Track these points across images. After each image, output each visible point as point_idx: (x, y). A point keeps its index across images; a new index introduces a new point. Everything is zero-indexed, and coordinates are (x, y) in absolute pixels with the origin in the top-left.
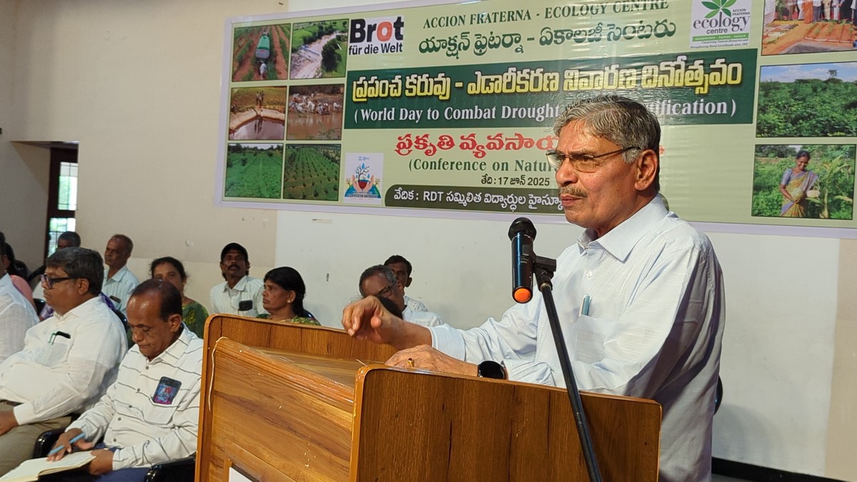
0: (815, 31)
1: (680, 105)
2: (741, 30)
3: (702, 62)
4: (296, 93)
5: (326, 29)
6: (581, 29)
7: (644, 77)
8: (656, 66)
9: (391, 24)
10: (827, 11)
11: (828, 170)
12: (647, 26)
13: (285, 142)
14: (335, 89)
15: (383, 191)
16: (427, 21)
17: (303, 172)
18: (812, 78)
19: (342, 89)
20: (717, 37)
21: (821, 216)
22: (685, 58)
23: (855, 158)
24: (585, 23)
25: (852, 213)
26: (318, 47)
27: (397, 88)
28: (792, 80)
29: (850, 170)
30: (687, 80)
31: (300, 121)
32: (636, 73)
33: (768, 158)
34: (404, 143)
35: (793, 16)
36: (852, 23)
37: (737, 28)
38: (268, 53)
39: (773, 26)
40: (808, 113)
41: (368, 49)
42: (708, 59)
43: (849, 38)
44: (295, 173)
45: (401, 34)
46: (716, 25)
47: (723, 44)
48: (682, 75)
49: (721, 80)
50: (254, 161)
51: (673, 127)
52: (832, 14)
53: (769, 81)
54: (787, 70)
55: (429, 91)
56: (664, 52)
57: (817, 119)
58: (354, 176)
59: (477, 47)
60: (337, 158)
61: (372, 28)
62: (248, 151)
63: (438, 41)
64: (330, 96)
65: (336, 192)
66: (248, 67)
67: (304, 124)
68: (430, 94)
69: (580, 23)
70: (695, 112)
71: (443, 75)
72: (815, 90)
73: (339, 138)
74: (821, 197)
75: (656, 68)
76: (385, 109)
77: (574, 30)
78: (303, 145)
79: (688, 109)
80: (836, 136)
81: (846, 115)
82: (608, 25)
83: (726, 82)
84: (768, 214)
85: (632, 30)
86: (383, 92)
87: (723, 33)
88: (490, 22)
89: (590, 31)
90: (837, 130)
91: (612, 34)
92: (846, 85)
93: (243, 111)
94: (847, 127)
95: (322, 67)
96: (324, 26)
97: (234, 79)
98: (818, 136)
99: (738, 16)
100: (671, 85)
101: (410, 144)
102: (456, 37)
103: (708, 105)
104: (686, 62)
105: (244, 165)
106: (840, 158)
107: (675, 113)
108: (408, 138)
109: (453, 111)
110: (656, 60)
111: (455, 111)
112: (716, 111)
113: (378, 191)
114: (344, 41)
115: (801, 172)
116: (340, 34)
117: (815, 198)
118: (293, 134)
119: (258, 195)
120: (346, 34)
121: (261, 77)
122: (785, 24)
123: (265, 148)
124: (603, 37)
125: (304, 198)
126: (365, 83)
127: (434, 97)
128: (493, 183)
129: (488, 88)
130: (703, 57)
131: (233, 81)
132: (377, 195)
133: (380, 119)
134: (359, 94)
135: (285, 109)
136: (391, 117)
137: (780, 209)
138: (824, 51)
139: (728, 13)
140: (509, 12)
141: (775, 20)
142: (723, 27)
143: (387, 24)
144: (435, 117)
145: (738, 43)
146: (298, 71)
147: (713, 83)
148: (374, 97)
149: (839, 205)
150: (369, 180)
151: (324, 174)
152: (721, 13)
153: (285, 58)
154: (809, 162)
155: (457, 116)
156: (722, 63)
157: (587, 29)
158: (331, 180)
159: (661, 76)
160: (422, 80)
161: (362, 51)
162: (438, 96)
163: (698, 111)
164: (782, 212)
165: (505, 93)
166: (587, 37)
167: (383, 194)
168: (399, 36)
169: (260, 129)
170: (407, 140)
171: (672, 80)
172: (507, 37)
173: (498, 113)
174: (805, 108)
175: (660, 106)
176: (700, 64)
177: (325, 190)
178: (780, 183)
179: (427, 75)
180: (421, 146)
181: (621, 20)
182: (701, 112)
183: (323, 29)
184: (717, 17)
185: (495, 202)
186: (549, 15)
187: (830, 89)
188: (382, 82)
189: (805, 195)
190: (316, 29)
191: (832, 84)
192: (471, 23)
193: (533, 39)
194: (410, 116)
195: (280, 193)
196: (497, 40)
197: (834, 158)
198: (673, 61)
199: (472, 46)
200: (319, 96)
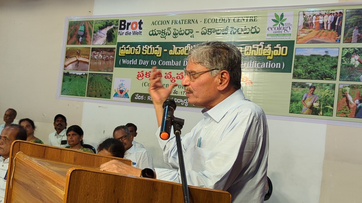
0: (320, 34)
1: (260, 63)
2: (288, 32)
3: (270, 45)
4: (94, 51)
5: (109, 24)
6: (219, 29)
7: (245, 51)
8: (251, 46)
9: (137, 23)
10: (325, 25)
11: (323, 95)
12: (248, 28)
13: (89, 72)
14: (111, 50)
15: (130, 95)
16: (153, 22)
17: (96, 85)
18: (318, 54)
19: (114, 50)
20: (277, 35)
21: (319, 114)
22: (263, 43)
23: (335, 90)
24: (221, 26)
25: (332, 114)
26: (105, 31)
27: (138, 50)
28: (309, 55)
29: (332, 95)
30: (264, 53)
31: (96, 63)
32: (242, 49)
33: (297, 88)
34: (140, 75)
35: (311, 27)
36: (336, 31)
37: (286, 31)
38: (83, 33)
39: (302, 31)
40: (315, 69)
41: (127, 33)
42: (273, 44)
43: (334, 37)
44: (92, 86)
45: (142, 27)
46: (277, 30)
47: (280, 38)
48: (262, 51)
49: (278, 53)
50: (75, 80)
51: (257, 73)
52: (327, 27)
53: (299, 55)
54: (307, 50)
55: (152, 53)
56: (254, 40)
57: (319, 72)
58: (118, 88)
59: (174, 34)
60: (111, 80)
61: (129, 24)
62: (72, 75)
63: (157, 31)
64: (109, 53)
65: (109, 95)
66: (74, 39)
67: (97, 65)
68: (153, 54)
69: (219, 26)
70: (267, 67)
71: (159, 46)
72: (319, 59)
73: (112, 71)
74: (320, 106)
75: (251, 47)
76: (133, 59)
77: (216, 29)
78: (96, 74)
79: (263, 65)
80: (327, 80)
81: (332, 71)
82: (231, 28)
83: (281, 54)
84: (296, 112)
85: (241, 30)
86: (132, 52)
87: (280, 33)
88: (180, 24)
89: (223, 30)
90: (327, 77)
91: (232, 32)
92: (332, 58)
93: (71, 58)
94: (332, 76)
95: (106, 40)
96: (108, 22)
97: (68, 43)
98: (319, 79)
99: (287, 26)
100: (257, 54)
101: (143, 75)
102: (165, 29)
103: (272, 64)
104: (264, 45)
105: (70, 81)
106: (328, 90)
107: (258, 67)
108: (142, 72)
109: (162, 61)
110: (251, 43)
111: (163, 62)
112: (276, 67)
113: (128, 95)
114: (117, 29)
115: (311, 95)
116: (115, 26)
117: (317, 106)
118: (92, 69)
119: (76, 94)
120: (118, 26)
121: (80, 43)
122: (307, 30)
123: (79, 74)
124: (228, 32)
125: (96, 97)
126: (125, 48)
127: (155, 55)
128: (178, 94)
129: (178, 52)
130: (271, 43)
131: (67, 44)
132: (127, 97)
133: (130, 64)
134: (122, 52)
135: (89, 57)
136: (135, 63)
137: (302, 110)
138: (323, 43)
139: (283, 24)
140: (189, 20)
141: (303, 28)
142: (280, 31)
143: (135, 23)
144: (154, 64)
145: (287, 38)
146: (96, 41)
147: (275, 54)
148: (128, 54)
149: (327, 110)
150: (124, 90)
151: (105, 87)
152: (280, 24)
153: (90, 35)
154: (315, 90)
155: (164, 64)
156: (279, 46)
157: (222, 29)
158: (108, 89)
159: (253, 50)
160: (150, 48)
161: (124, 34)
162: (156, 55)
163: (268, 66)
164: (302, 112)
165: (185, 55)
166: (222, 32)
167: (130, 97)
168: (140, 28)
169: (78, 66)
170: (142, 73)
171: (257, 52)
172: (187, 31)
173: (182, 63)
174: (314, 67)
175: (252, 64)
176: (270, 46)
177: (105, 94)
178: (302, 99)
179: (152, 46)
180: (148, 76)
181: (237, 26)
182: (269, 67)
183: (108, 24)
184: (278, 26)
185: (179, 102)
186: (206, 22)
187: (325, 59)
188: (132, 48)
189: (312, 105)
190: (105, 23)
191: (326, 57)
192: (172, 24)
193: (198, 32)
194: (144, 63)
195: (85, 94)
196: (183, 32)
197: (326, 89)
198: (258, 44)
199: (172, 34)
200: (104, 52)
